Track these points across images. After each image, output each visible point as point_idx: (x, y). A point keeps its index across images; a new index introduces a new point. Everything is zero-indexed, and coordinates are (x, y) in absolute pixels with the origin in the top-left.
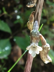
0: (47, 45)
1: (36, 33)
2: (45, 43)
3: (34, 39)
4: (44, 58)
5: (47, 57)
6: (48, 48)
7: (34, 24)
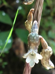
0: (48, 49)
1: (35, 38)
2: (46, 46)
3: (32, 44)
4: (45, 64)
5: (49, 63)
6: (50, 52)
7: (33, 26)
